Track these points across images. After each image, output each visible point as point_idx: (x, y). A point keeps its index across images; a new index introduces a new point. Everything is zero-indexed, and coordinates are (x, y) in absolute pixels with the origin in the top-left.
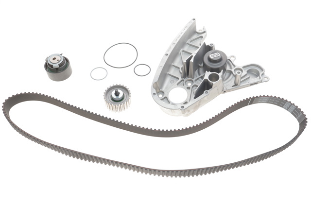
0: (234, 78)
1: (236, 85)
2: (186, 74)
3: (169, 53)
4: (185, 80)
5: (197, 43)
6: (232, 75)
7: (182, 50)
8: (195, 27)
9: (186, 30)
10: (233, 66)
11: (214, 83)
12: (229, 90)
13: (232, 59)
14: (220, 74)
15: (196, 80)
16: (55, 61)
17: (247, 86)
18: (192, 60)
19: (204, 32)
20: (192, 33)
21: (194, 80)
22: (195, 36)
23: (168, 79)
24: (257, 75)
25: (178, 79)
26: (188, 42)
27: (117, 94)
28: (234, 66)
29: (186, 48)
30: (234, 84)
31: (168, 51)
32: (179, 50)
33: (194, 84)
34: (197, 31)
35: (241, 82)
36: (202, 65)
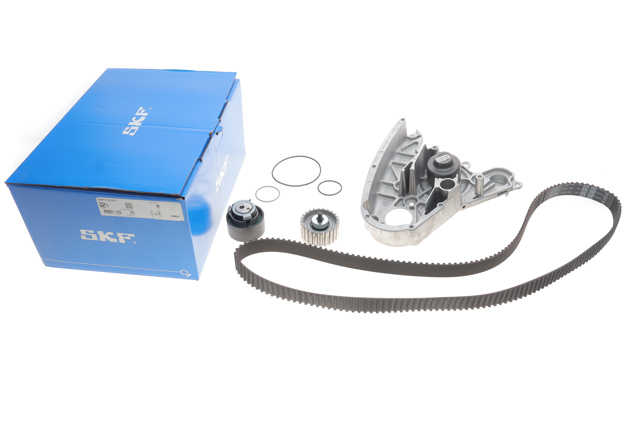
0: (473, 189)
1: (478, 196)
2: (405, 190)
3: (377, 164)
4: (404, 199)
5: (411, 151)
6: (469, 186)
7: (391, 162)
8: (405, 132)
9: (394, 133)
10: (468, 175)
11: (449, 190)
12: (470, 204)
13: (465, 166)
14: (455, 180)
15: (420, 198)
16: (244, 210)
17: (494, 196)
18: (413, 168)
19: (419, 136)
20: (402, 139)
21: (417, 197)
22: (406, 144)
23: (379, 203)
24: (505, 181)
25: (394, 198)
26: (399, 150)
27: (320, 219)
28: (471, 174)
29: (397, 159)
30: (474, 196)
31: (375, 161)
32: (388, 162)
33: (419, 201)
34: (409, 135)
35: (485, 192)
36: (426, 177)
